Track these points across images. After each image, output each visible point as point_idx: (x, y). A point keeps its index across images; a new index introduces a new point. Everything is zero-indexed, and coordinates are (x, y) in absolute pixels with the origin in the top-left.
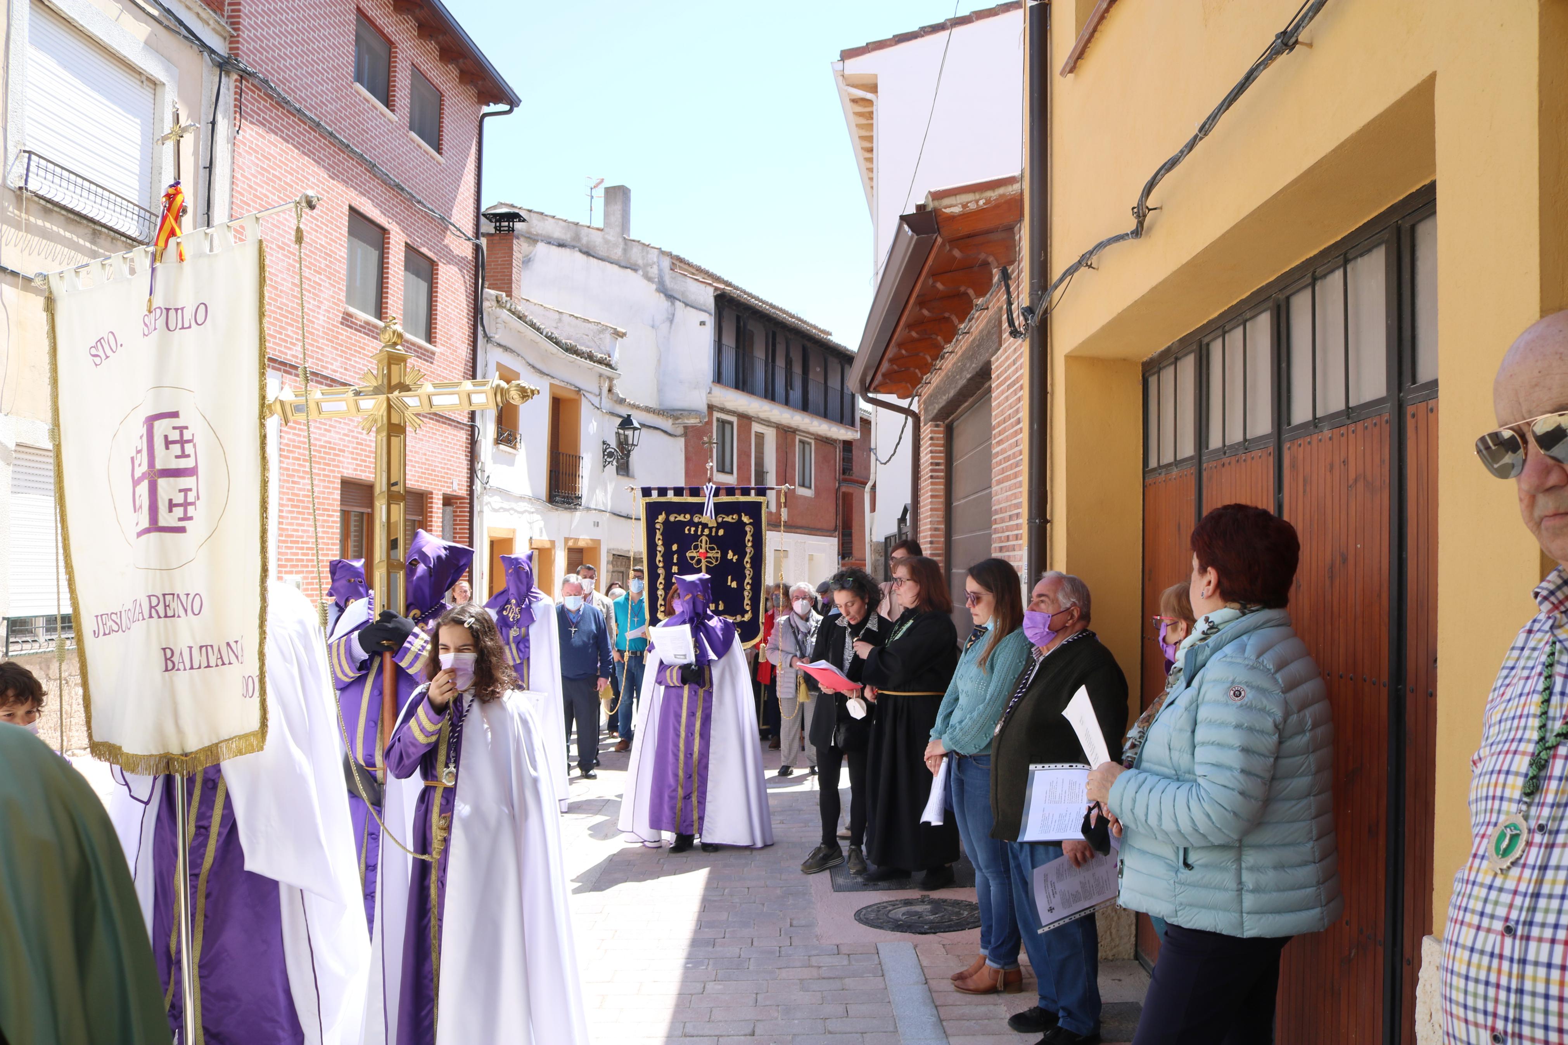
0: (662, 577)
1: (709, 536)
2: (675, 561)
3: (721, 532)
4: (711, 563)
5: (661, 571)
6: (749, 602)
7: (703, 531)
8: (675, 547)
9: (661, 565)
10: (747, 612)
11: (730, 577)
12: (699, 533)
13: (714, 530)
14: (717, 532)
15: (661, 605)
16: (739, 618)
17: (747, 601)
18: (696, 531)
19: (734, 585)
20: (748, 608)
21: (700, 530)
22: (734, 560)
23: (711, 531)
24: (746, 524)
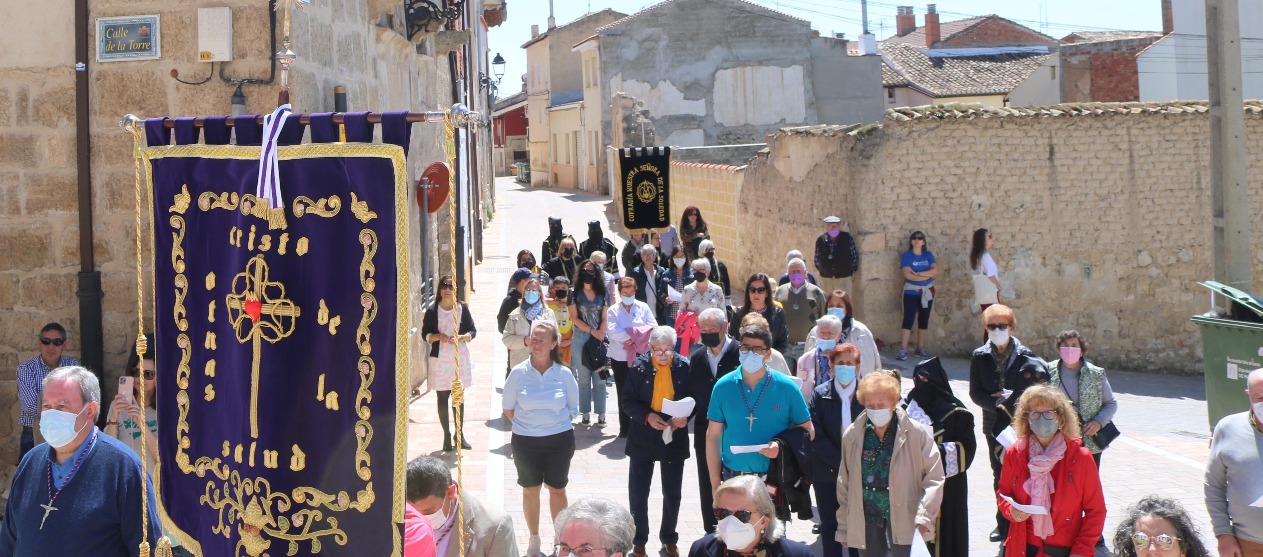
0: (186, 358)
1: (271, 256)
2: (211, 318)
3: (302, 247)
4: (273, 335)
5: (183, 342)
6: (367, 458)
7: (257, 242)
8: (210, 282)
9: (183, 326)
10: (363, 485)
11: (322, 378)
12: (251, 247)
13: (284, 239)
14: (292, 246)
15: (183, 433)
16: (344, 501)
17: (362, 456)
18: (245, 240)
19: (332, 401)
20: (365, 474)
21: (252, 236)
22: (333, 331)
23: (275, 243)
24: (360, 225)
